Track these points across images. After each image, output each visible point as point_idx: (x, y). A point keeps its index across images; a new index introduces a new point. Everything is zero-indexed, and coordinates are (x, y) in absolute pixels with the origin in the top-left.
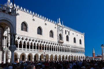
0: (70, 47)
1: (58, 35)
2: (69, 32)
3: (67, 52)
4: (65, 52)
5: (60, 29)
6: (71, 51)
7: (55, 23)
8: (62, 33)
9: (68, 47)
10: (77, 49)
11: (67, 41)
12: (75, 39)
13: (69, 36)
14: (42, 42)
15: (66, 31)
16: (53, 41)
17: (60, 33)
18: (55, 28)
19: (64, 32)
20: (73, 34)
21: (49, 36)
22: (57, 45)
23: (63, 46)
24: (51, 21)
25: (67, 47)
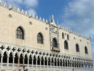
0: (71, 59)
1: (52, 40)
2: (68, 35)
3: (66, 66)
4: (64, 66)
5: (54, 31)
6: (72, 65)
7: (45, 21)
8: (56, 37)
9: (68, 59)
10: (82, 61)
11: (66, 50)
12: (77, 46)
13: (68, 41)
14: (24, 51)
15: (63, 34)
16: (42, 48)
17: (54, 37)
18: (46, 28)
19: (61, 35)
20: (74, 38)
21: (37, 42)
22: (50, 55)
23: (59, 56)
24: (42, 20)
25: (65, 59)
